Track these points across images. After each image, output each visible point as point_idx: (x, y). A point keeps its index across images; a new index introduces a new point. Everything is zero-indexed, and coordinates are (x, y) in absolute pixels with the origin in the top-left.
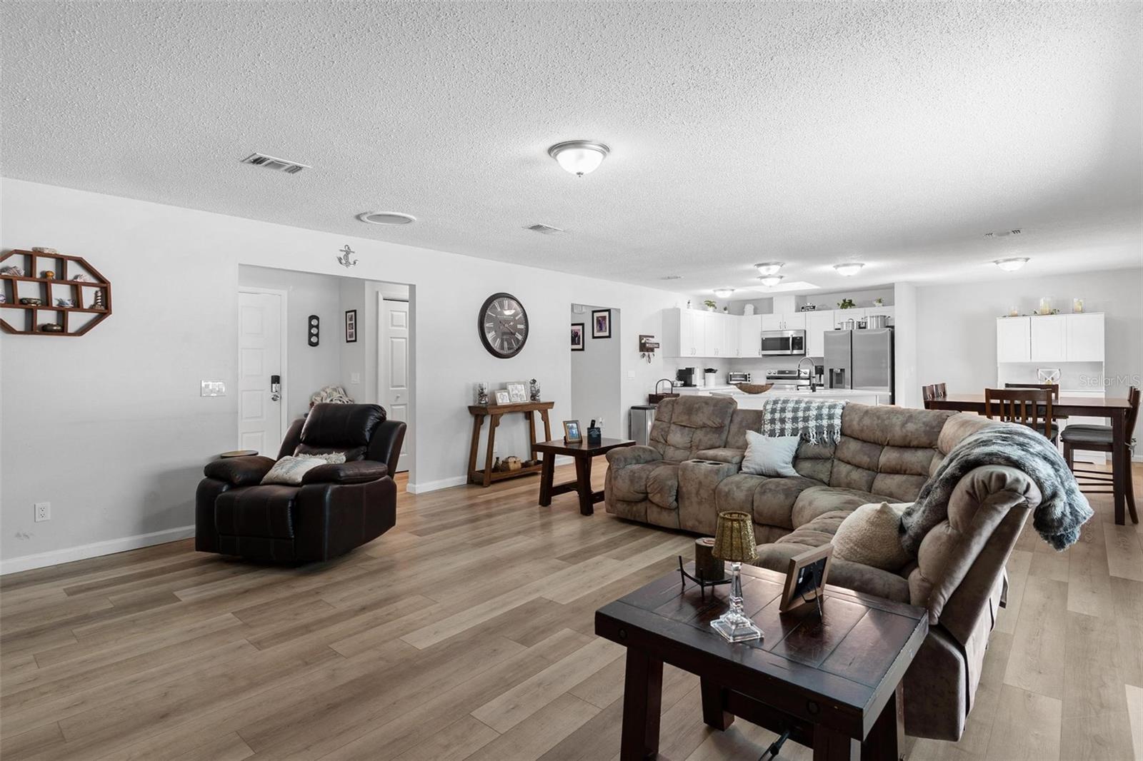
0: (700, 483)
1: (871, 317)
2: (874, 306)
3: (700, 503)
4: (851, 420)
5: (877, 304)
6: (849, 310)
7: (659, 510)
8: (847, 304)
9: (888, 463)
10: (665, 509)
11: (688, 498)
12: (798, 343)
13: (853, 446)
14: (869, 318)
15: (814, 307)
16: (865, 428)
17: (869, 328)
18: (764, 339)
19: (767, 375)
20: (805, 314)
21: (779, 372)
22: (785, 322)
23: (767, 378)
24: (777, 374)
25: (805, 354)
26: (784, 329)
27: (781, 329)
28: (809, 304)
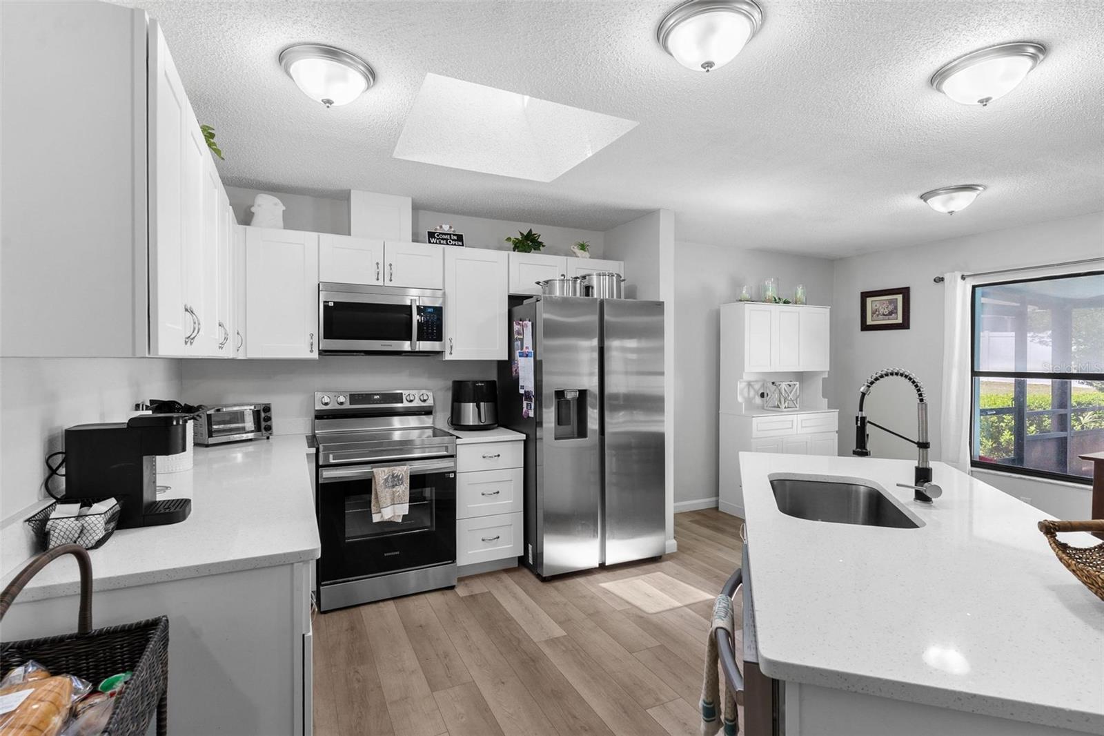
1: (599, 275)
2: (574, 254)
5: (579, 252)
6: (533, 257)
8: (528, 243)
12: (433, 324)
14: (595, 279)
15: (460, 238)
18: (331, 304)
19: (319, 407)
20: (444, 249)
21: (354, 398)
22: (387, 268)
23: (317, 417)
24: (347, 406)
25: (440, 353)
26: (388, 283)
27: (380, 283)
28: (446, 228)
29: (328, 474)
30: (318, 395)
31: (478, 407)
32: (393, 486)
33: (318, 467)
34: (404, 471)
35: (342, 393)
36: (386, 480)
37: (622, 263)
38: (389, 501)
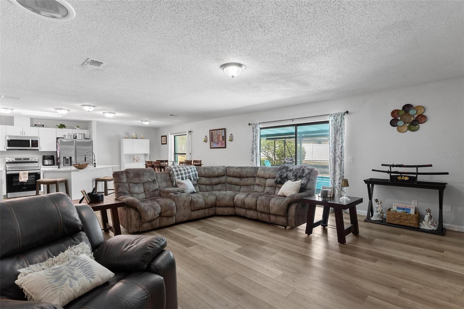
0: (185, 200)
1: (79, 134)
2: (76, 129)
3: (185, 209)
4: (201, 171)
5: (77, 128)
6: (63, 129)
7: (167, 218)
8: (62, 126)
9: (216, 182)
10: (170, 217)
11: (180, 209)
12: (35, 143)
13: (204, 179)
14: (78, 134)
15: (43, 126)
16: (206, 173)
17: (78, 138)
18: (9, 140)
19: (7, 161)
20: (38, 128)
21: (16, 159)
22: (24, 132)
23: (7, 163)
24: (14, 161)
25: (38, 150)
26: (24, 135)
27: (22, 135)
28: (39, 124)
29: (8, 172)
30: (7, 158)
31: (48, 161)
32: (24, 175)
33: (6, 171)
34: (27, 172)
35: (13, 158)
36: (23, 174)
37: (88, 130)
38: (23, 177)
